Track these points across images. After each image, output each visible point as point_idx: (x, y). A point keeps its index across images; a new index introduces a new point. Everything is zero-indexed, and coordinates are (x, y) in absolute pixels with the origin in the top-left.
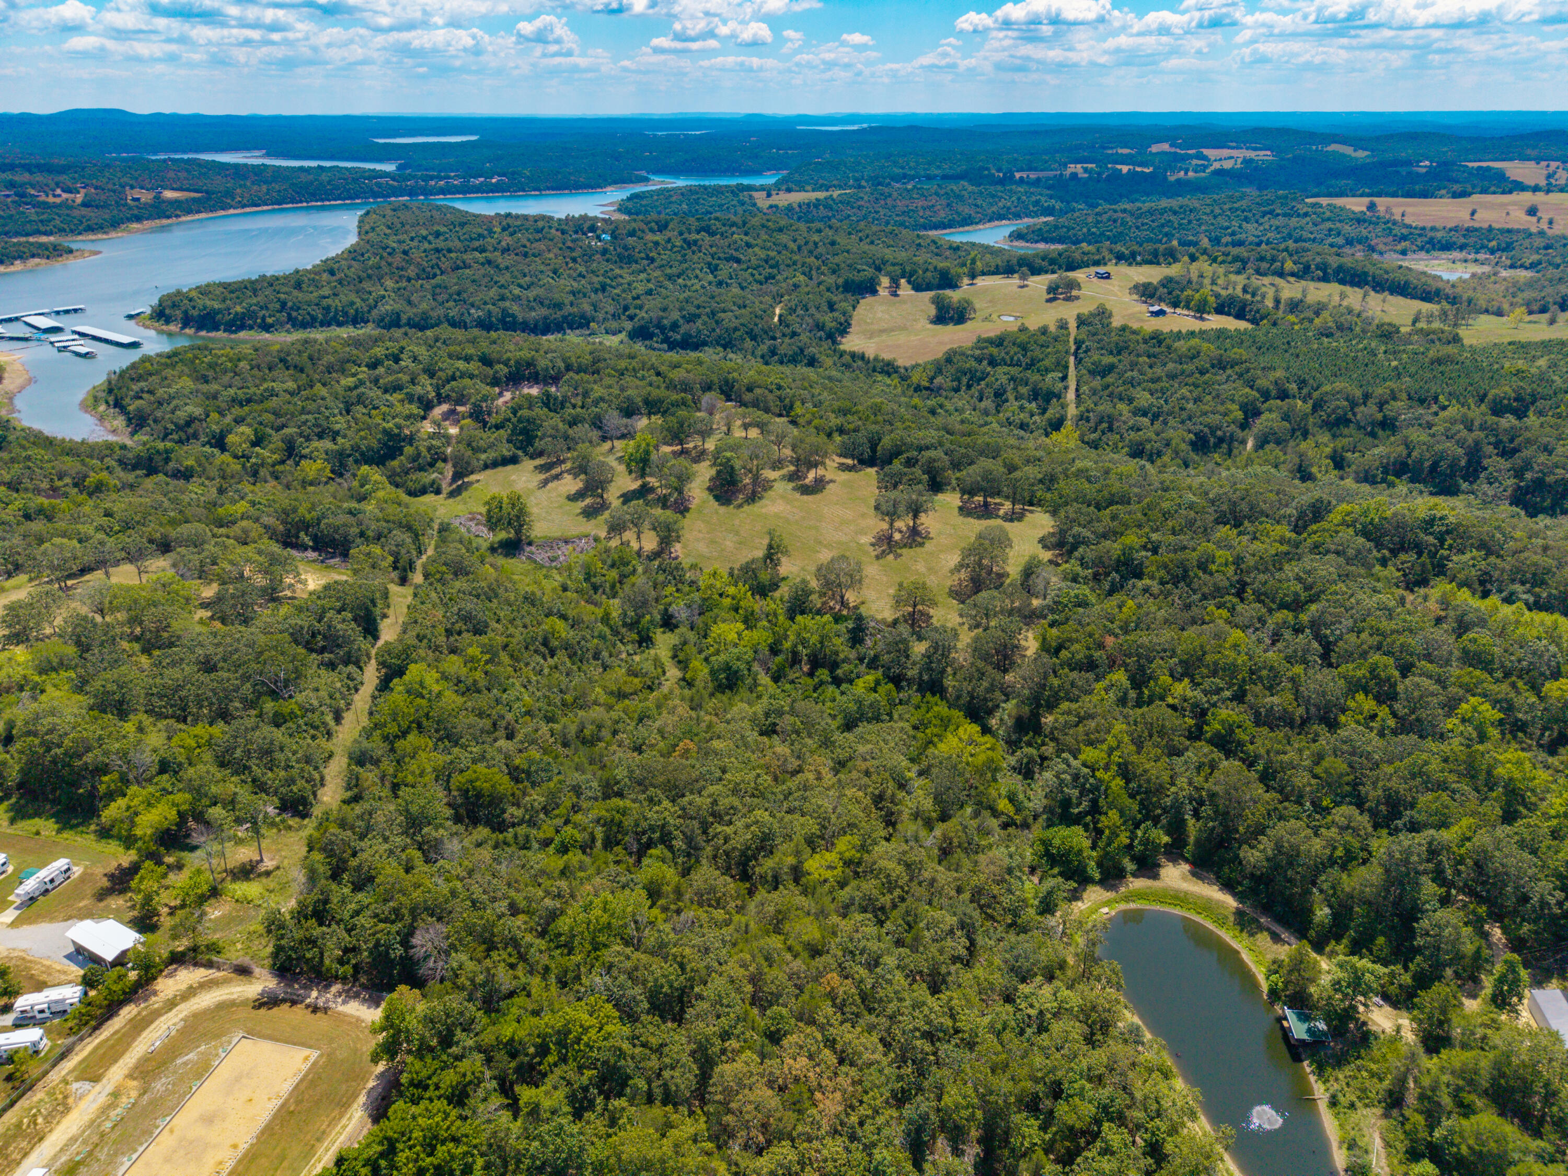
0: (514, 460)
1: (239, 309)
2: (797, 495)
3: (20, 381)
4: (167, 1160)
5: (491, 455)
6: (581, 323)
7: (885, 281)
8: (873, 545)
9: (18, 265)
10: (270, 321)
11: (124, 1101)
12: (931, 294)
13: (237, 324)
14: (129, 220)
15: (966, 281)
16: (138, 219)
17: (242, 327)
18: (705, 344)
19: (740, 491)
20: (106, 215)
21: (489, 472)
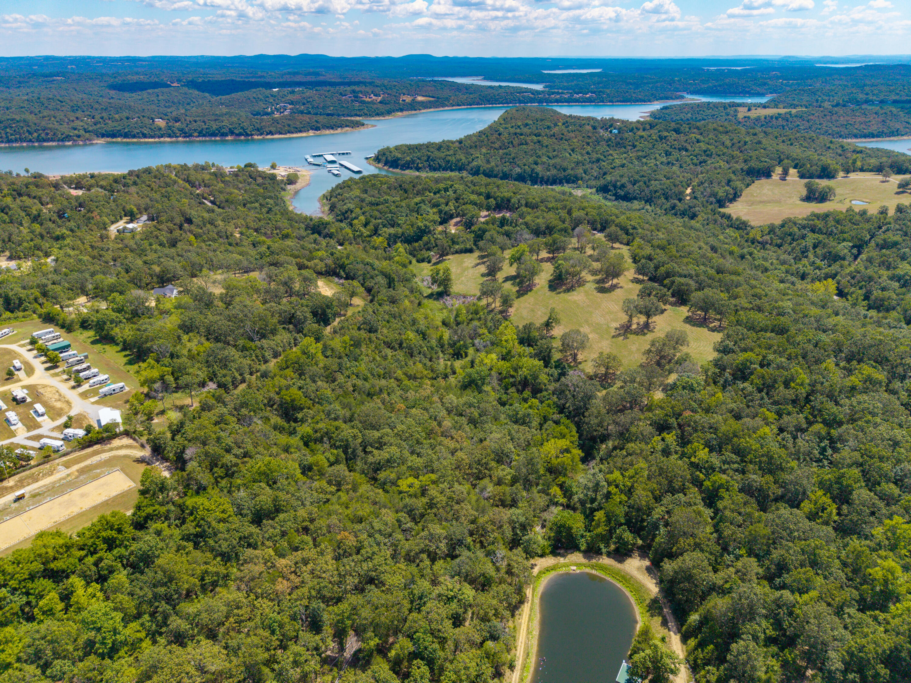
0: (471, 251)
1: (408, 158)
2: (595, 292)
3: (303, 184)
4: (60, 504)
5: (462, 246)
6: (572, 180)
7: (779, 170)
8: (616, 329)
9: (339, 130)
10: (420, 165)
11: (69, 478)
12: (806, 180)
13: (407, 166)
14: (397, 111)
15: (841, 174)
16: (401, 110)
17: (408, 168)
18: (635, 198)
19: (565, 284)
20: (387, 107)
21: (457, 255)
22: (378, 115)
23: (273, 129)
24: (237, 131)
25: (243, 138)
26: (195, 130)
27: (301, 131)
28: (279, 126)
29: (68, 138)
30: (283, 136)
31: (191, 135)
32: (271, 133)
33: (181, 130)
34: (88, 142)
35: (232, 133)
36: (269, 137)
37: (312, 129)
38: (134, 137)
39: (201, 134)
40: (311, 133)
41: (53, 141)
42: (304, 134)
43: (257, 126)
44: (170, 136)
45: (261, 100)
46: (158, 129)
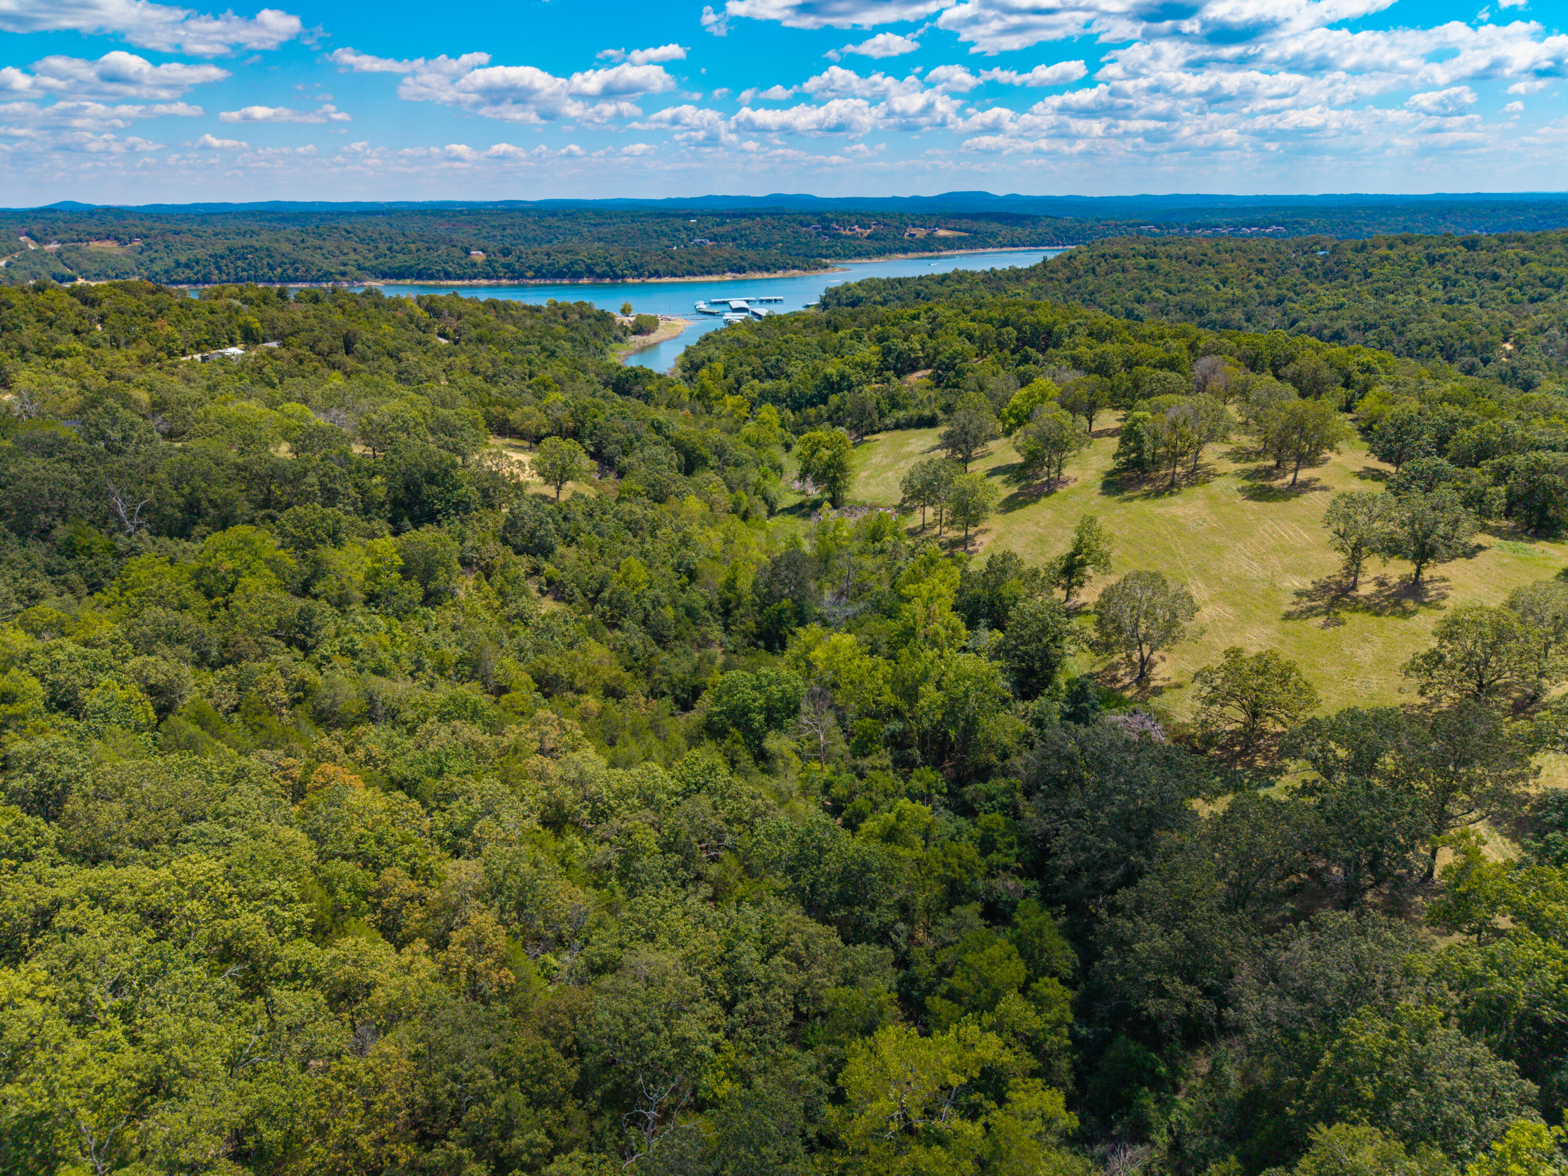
0: (931, 423)
2: (1240, 500)
3: (664, 336)
8: (1299, 594)
9: (780, 274)
14: (897, 251)
16: (905, 250)
20: (880, 245)
22: (859, 255)
23: (661, 268)
24: (598, 270)
25: (607, 281)
26: (530, 268)
27: (710, 273)
28: (672, 262)
30: (677, 280)
31: (521, 276)
32: (657, 274)
33: (507, 266)
34: (356, 284)
35: (590, 272)
36: (653, 280)
37: (732, 270)
38: (431, 277)
39: (539, 273)
40: (728, 277)
41: (302, 280)
42: (715, 278)
43: (635, 261)
44: (488, 277)
45: (666, 235)
46: (474, 265)
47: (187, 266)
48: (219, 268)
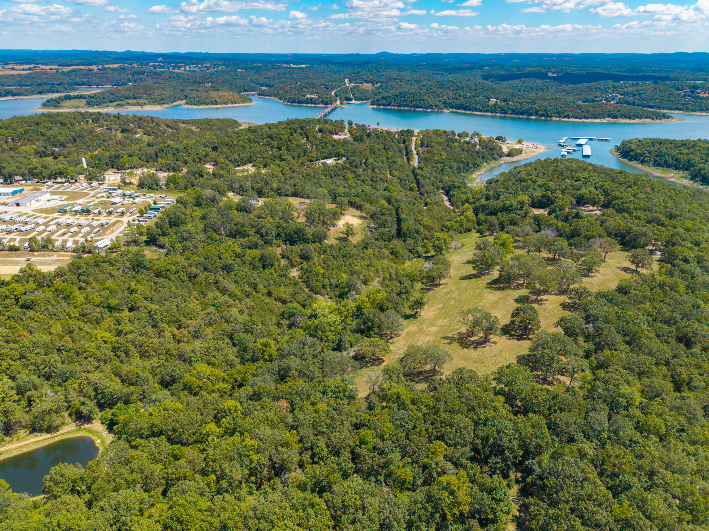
1: (639, 151)
10: (646, 159)
13: (636, 158)
17: (636, 160)
23: (571, 114)
24: (540, 113)
25: (543, 118)
26: (510, 109)
27: (596, 118)
28: (580, 111)
29: (430, 107)
30: (577, 120)
31: (506, 113)
32: (568, 117)
33: (501, 108)
34: (440, 111)
35: (536, 113)
36: (565, 119)
37: (610, 117)
38: (470, 110)
39: (514, 112)
40: (606, 120)
41: (421, 107)
42: (598, 121)
44: (492, 112)
45: (601, 90)
46: (488, 106)
47: (385, 99)
48: (395, 101)
